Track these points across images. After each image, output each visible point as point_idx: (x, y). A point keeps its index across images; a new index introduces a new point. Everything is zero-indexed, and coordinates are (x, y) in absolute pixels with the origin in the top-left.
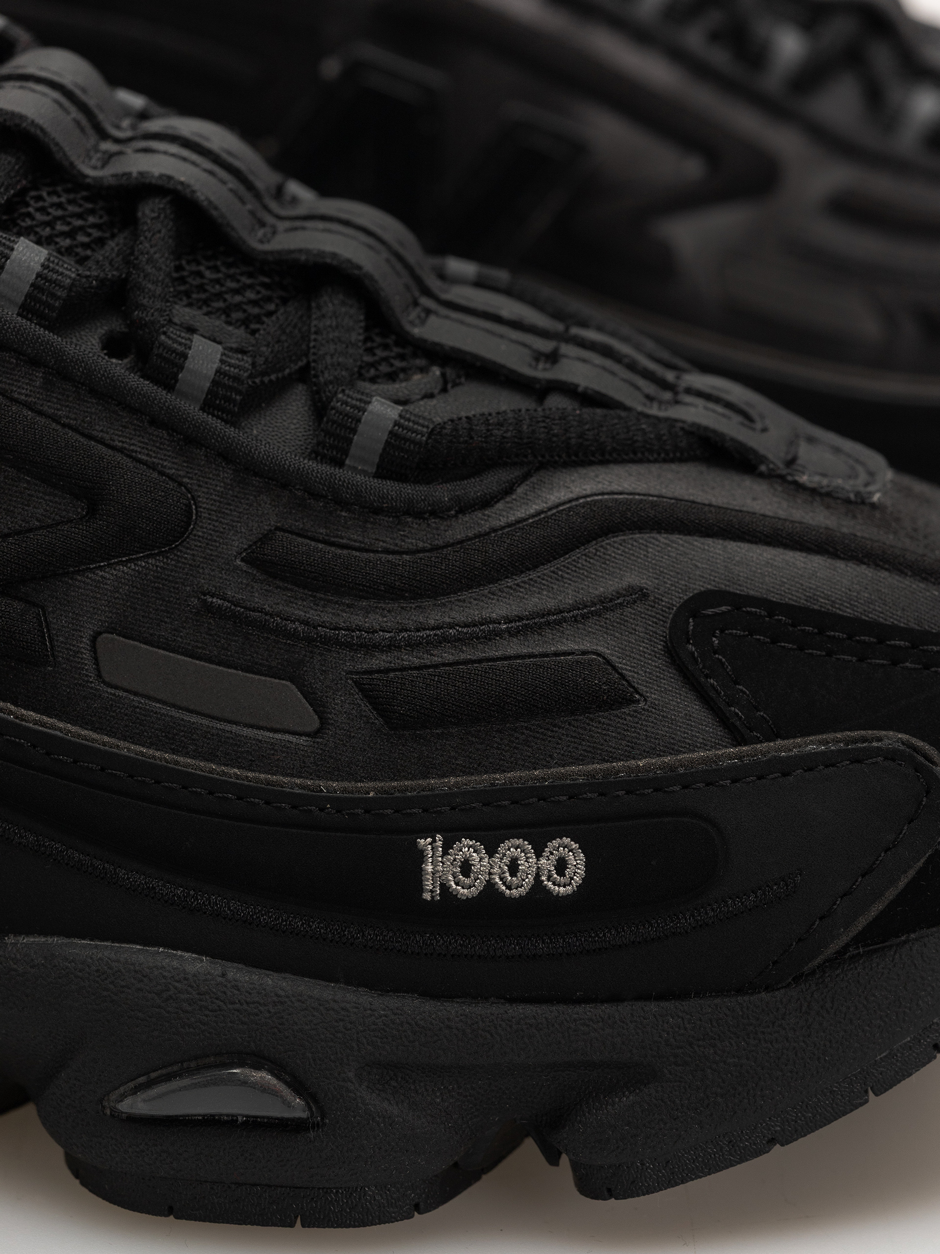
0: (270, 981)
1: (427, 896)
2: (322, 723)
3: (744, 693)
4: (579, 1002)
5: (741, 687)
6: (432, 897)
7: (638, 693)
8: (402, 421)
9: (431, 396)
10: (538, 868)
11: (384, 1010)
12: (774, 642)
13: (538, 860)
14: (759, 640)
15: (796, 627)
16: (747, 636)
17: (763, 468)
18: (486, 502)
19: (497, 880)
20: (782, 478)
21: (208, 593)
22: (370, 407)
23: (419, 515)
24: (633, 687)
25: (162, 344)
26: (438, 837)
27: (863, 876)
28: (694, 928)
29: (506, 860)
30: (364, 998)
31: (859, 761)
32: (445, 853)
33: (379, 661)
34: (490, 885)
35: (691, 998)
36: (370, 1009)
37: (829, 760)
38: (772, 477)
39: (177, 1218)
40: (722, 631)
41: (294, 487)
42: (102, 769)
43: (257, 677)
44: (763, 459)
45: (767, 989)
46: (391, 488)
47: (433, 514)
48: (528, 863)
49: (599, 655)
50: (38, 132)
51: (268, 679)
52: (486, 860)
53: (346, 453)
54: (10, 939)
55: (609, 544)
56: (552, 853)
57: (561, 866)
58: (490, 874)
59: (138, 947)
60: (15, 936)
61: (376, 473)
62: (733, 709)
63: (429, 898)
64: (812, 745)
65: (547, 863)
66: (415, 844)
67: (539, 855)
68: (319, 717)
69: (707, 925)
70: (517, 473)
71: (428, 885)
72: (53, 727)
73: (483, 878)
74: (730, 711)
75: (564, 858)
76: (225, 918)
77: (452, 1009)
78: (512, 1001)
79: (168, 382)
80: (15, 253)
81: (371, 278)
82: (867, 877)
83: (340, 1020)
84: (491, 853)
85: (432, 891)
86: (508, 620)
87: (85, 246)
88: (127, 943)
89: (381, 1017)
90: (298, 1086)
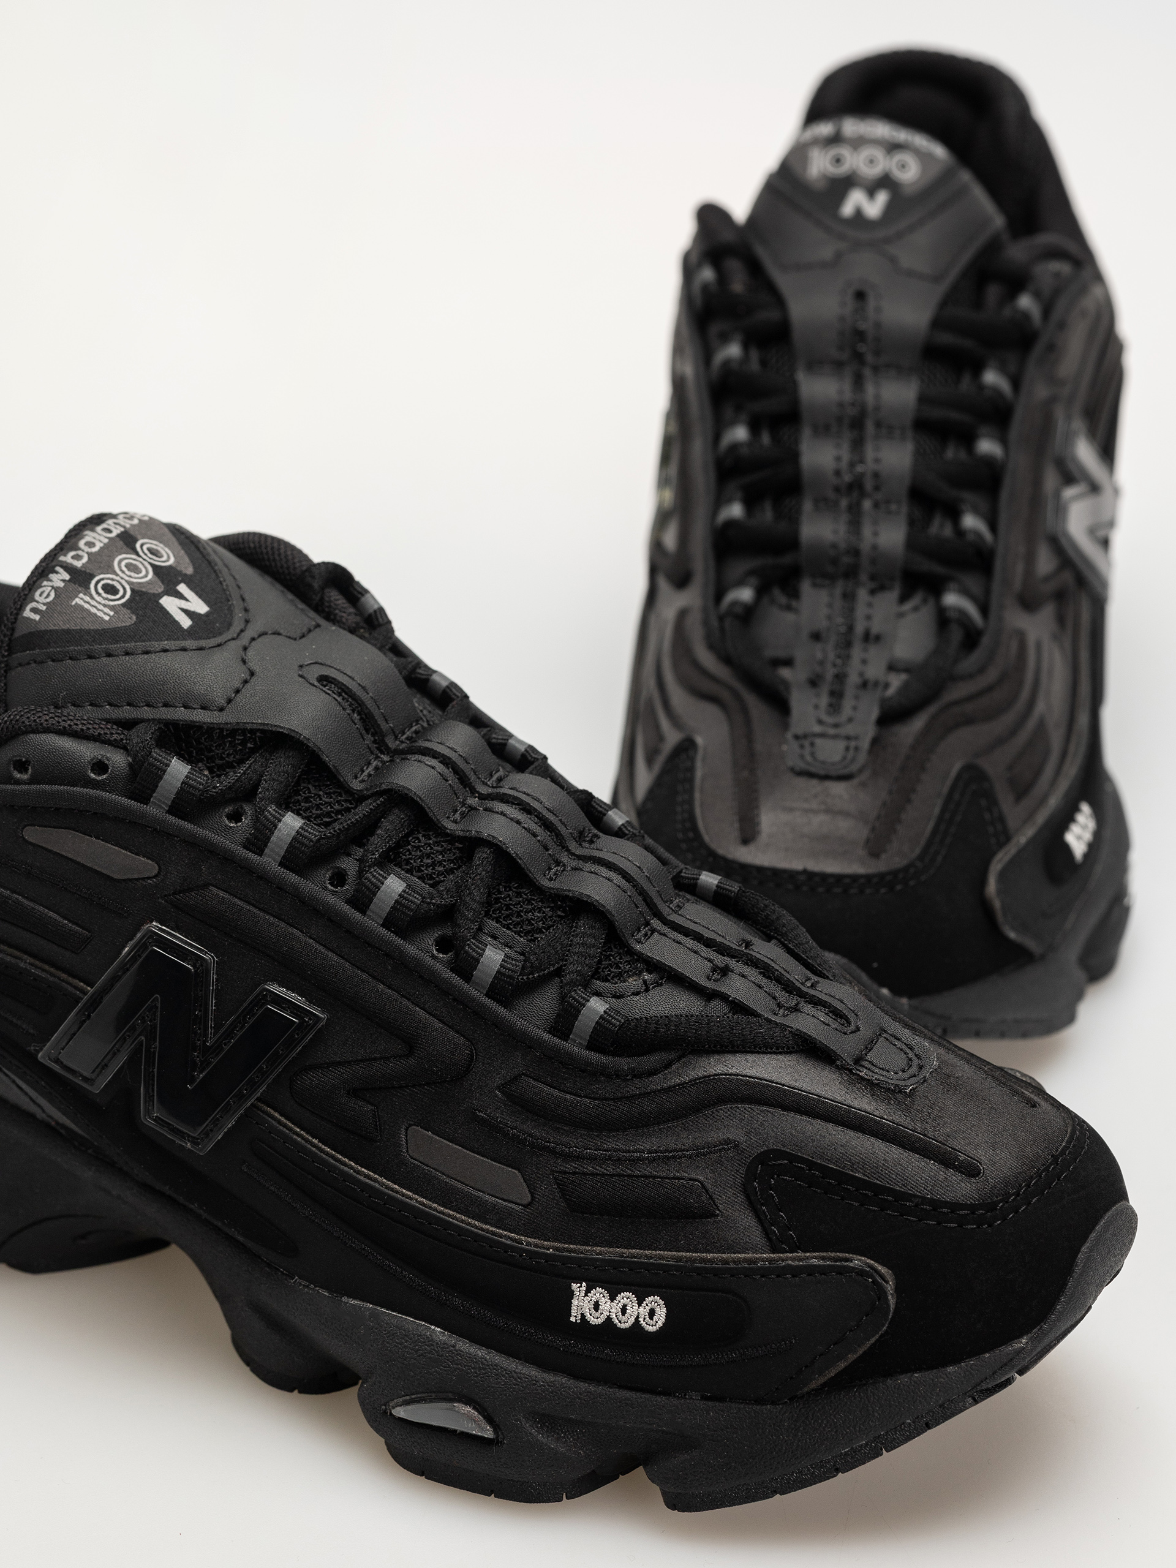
0: (480, 1352)
1: (573, 1319)
2: (532, 1200)
3: (783, 1218)
4: (659, 1394)
5: (782, 1214)
6: (576, 1320)
7: (719, 1210)
8: (605, 1016)
9: (637, 994)
10: (638, 1313)
11: (543, 1382)
12: (809, 1187)
13: (639, 1308)
14: (800, 1184)
15: (824, 1179)
16: (793, 1181)
17: (838, 1063)
18: (652, 1073)
19: (614, 1316)
20: (850, 1071)
21: (477, 1109)
22: (588, 1004)
23: (609, 1076)
24: (716, 1206)
25: (466, 952)
26: (584, 1284)
27: (834, 1345)
28: (728, 1362)
29: (620, 1305)
30: (533, 1372)
31: (841, 1274)
32: (586, 1295)
33: (570, 1167)
34: (609, 1318)
35: (726, 1402)
36: (535, 1381)
37: (823, 1270)
38: (843, 1069)
39: (426, 1478)
40: (778, 1176)
41: (535, 1049)
42: (400, 1211)
43: (499, 1165)
44: (839, 1057)
45: (773, 1403)
46: (594, 1057)
47: (618, 1076)
48: (633, 1310)
49: (699, 1182)
50: (418, 799)
51: (505, 1167)
52: (609, 1303)
53: (570, 1031)
54: (345, 1299)
55: (721, 1109)
56: (647, 1305)
57: (652, 1313)
58: (610, 1312)
59: (411, 1319)
60: (348, 1298)
61: (587, 1046)
62: (773, 1228)
63: (574, 1321)
64: (814, 1259)
65: (644, 1311)
66: (570, 1286)
67: (640, 1305)
68: (531, 1195)
69: (735, 1361)
70: (672, 1056)
71: (574, 1312)
72: (375, 1180)
73: (606, 1313)
74: (772, 1229)
75: (654, 1309)
76: (460, 1311)
77: (583, 1386)
78: (620, 1387)
79: (467, 977)
80: (384, 886)
81: (610, 913)
82: (836, 1346)
83: (517, 1384)
84: (612, 1299)
85: (576, 1317)
86: (650, 1152)
87: (440, 874)
88: (406, 1316)
89: (540, 1386)
90: (490, 1420)
